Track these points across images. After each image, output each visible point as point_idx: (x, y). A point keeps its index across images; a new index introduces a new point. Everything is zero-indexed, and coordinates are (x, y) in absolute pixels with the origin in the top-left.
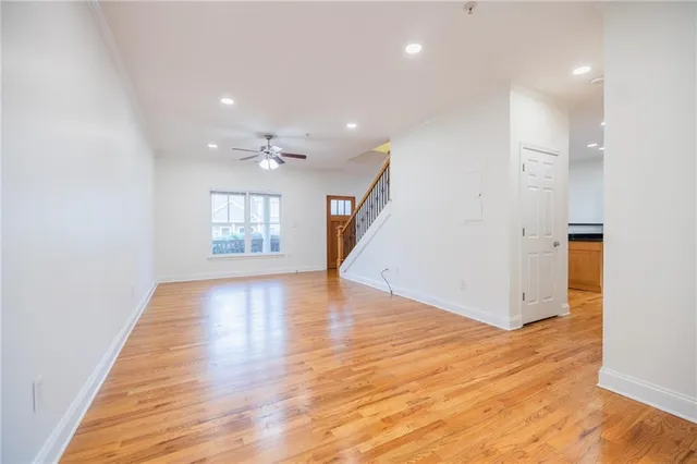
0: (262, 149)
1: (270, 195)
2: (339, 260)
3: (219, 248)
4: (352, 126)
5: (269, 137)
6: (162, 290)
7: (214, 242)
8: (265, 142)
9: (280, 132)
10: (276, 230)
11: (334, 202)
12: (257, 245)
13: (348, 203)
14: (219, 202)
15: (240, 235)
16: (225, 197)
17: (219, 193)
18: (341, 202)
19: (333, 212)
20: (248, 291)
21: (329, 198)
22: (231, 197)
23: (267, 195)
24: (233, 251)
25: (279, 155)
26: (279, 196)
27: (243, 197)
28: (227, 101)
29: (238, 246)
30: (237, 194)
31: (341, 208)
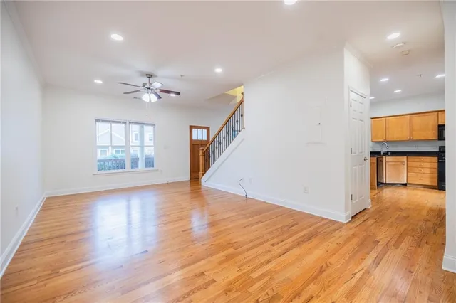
0: (144, 85)
1: (144, 124)
2: (201, 173)
3: (102, 166)
4: (219, 70)
5: (150, 76)
6: (50, 204)
7: (99, 161)
8: (146, 80)
9: (160, 73)
10: (150, 151)
11: (194, 131)
12: (135, 163)
13: (205, 131)
14: (103, 128)
15: (120, 155)
16: (109, 125)
17: (103, 121)
18: (200, 131)
19: (194, 138)
20: (129, 201)
21: (191, 127)
22: (114, 125)
23: (142, 124)
24: (114, 168)
25: (158, 91)
26: (154, 125)
27: (124, 125)
28: (117, 37)
29: (119, 164)
30: (120, 122)
31: (199, 135)
